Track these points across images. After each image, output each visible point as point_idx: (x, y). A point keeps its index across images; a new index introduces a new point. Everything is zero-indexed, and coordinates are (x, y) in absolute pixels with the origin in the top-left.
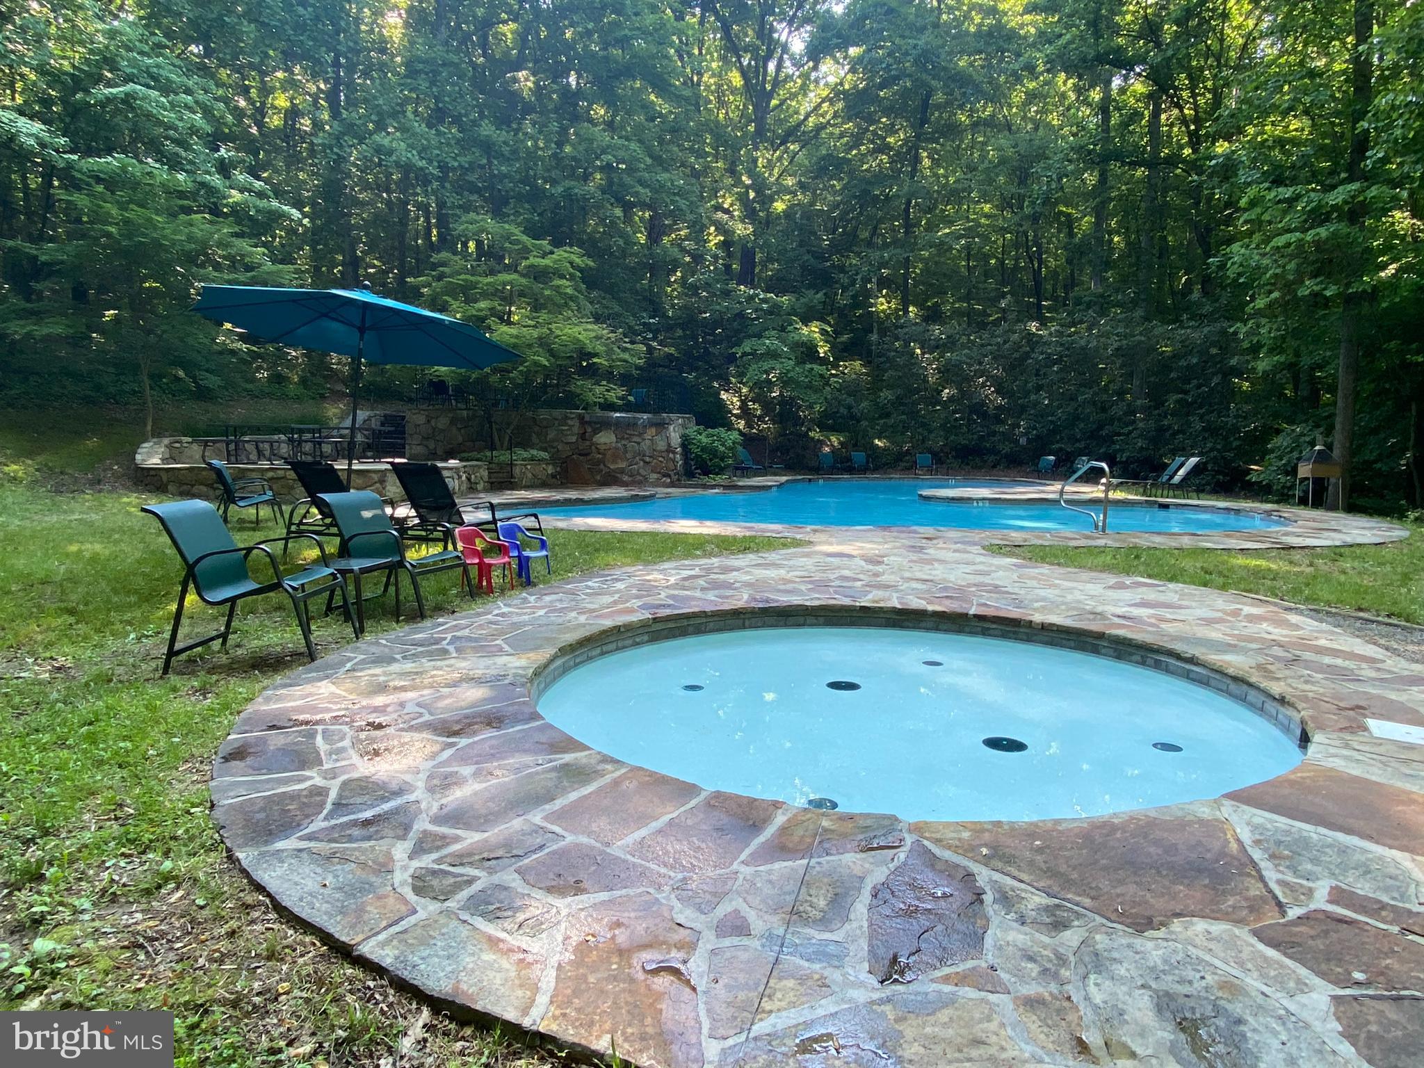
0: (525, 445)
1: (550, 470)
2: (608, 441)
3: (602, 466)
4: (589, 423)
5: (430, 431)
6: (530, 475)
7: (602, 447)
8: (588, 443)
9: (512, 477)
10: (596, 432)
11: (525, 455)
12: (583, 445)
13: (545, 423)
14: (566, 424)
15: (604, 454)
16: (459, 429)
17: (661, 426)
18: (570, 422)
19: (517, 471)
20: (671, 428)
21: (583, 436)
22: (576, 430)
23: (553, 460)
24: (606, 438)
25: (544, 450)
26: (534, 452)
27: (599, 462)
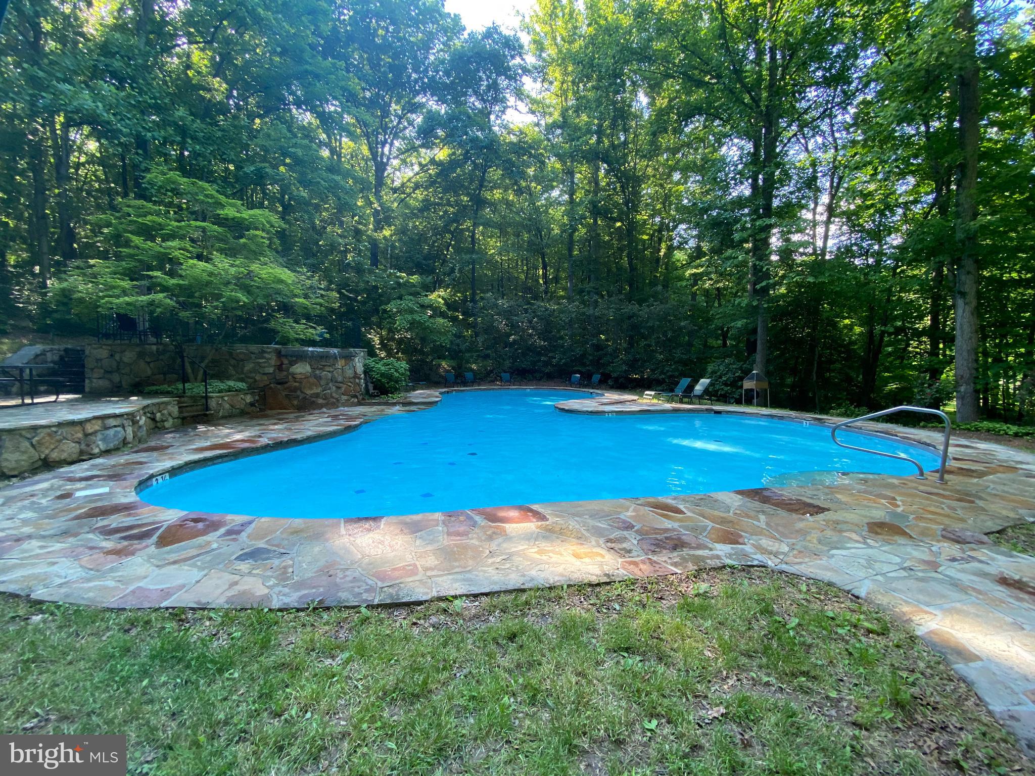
0: (221, 376)
1: (249, 399)
2: (303, 371)
3: (299, 393)
4: (286, 356)
5: (114, 364)
6: (227, 406)
7: (298, 376)
8: (285, 373)
9: (207, 409)
10: (292, 364)
11: (222, 386)
12: (281, 375)
13: (242, 356)
14: (264, 358)
15: (301, 383)
16: (149, 363)
17: (349, 358)
18: (267, 355)
19: (213, 403)
20: (357, 359)
21: (280, 368)
22: (273, 362)
23: (251, 389)
24: (301, 369)
25: (242, 380)
26: (231, 383)
27: (295, 389)
